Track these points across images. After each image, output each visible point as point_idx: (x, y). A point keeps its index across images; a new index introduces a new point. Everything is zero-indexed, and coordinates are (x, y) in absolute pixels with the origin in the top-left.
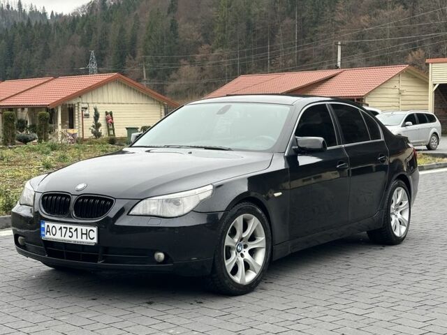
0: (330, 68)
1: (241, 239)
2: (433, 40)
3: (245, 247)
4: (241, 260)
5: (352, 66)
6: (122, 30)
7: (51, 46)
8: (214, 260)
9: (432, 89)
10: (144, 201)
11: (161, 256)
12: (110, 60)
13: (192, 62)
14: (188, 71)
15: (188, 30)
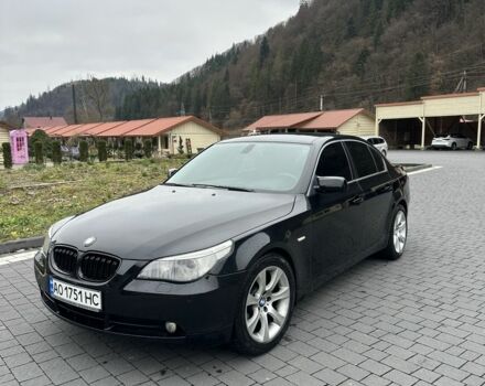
0: (315, 111)
1: (265, 292)
2: (374, 94)
3: (269, 299)
4: (265, 314)
5: (327, 110)
6: (199, 92)
7: (161, 101)
8: (234, 326)
9: (377, 123)
10: (154, 262)
11: (172, 326)
12: (192, 108)
13: (237, 109)
14: (235, 114)
15: (235, 91)
